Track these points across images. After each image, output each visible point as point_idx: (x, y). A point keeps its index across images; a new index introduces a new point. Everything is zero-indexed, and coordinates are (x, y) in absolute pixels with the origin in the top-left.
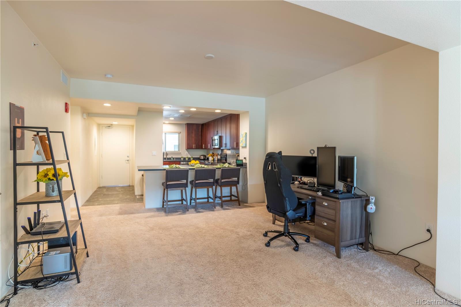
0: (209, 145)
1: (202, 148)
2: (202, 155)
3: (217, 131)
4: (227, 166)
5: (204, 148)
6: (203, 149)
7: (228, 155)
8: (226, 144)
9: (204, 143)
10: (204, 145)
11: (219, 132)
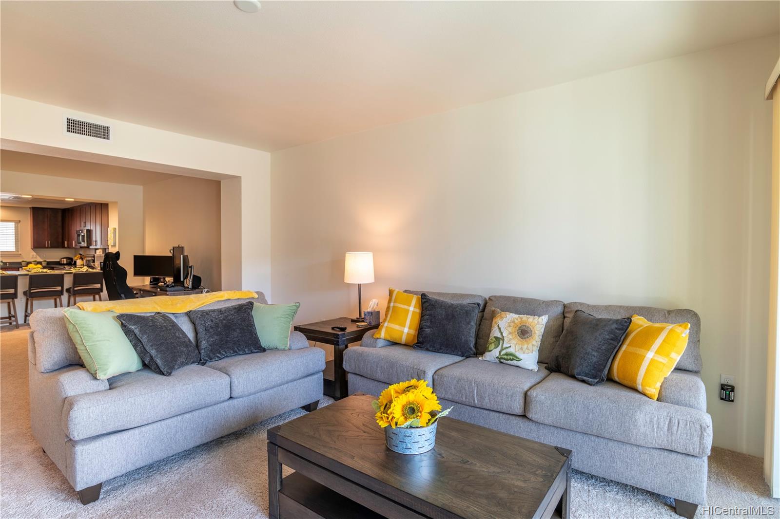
0: (74, 242)
1: (63, 247)
2: (63, 258)
3: (85, 223)
4: (85, 271)
5: (66, 246)
6: (66, 248)
7: (97, 257)
8: (96, 241)
9: (67, 240)
10: (66, 242)
11: (87, 223)
